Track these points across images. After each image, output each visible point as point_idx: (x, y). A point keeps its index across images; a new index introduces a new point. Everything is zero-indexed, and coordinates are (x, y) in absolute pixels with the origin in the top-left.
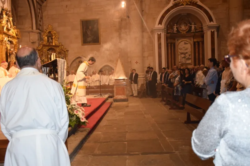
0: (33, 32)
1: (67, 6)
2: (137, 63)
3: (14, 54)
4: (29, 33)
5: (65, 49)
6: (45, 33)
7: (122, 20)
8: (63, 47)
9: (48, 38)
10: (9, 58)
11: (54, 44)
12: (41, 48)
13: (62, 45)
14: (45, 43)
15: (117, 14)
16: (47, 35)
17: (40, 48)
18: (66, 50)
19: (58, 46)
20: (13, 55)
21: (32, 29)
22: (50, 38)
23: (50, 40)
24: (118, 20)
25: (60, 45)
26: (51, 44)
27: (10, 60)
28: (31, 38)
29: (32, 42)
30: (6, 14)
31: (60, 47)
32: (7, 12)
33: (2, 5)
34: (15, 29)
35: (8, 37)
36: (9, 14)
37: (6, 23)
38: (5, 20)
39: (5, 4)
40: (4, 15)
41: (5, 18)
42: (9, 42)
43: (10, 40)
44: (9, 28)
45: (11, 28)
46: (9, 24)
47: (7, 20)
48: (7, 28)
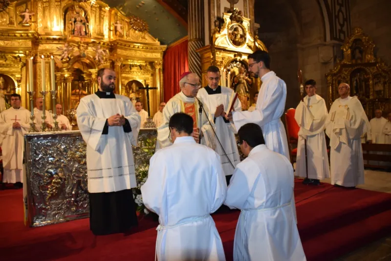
0: (325, 45)
4: (318, 47)
6: (348, 43)
9: (353, 53)
11: (366, 62)
12: (337, 70)
13: (382, 62)
14: (345, 62)
16: (350, 46)
17: (335, 72)
19: (374, 64)
21: (325, 40)
22: (357, 51)
23: (358, 55)
25: (379, 60)
26: (359, 62)
28: (321, 55)
29: (323, 61)
30: (231, 18)
31: (377, 65)
32: (233, 14)
33: (228, 5)
34: (255, 40)
35: (235, 56)
36: (239, 16)
37: (230, 32)
38: (228, 28)
39: (236, 3)
40: (225, 20)
41: (227, 25)
42: (238, 63)
43: (238, 60)
44: (237, 40)
45: (245, 39)
46: (237, 34)
47: (235, 27)
48: (231, 40)
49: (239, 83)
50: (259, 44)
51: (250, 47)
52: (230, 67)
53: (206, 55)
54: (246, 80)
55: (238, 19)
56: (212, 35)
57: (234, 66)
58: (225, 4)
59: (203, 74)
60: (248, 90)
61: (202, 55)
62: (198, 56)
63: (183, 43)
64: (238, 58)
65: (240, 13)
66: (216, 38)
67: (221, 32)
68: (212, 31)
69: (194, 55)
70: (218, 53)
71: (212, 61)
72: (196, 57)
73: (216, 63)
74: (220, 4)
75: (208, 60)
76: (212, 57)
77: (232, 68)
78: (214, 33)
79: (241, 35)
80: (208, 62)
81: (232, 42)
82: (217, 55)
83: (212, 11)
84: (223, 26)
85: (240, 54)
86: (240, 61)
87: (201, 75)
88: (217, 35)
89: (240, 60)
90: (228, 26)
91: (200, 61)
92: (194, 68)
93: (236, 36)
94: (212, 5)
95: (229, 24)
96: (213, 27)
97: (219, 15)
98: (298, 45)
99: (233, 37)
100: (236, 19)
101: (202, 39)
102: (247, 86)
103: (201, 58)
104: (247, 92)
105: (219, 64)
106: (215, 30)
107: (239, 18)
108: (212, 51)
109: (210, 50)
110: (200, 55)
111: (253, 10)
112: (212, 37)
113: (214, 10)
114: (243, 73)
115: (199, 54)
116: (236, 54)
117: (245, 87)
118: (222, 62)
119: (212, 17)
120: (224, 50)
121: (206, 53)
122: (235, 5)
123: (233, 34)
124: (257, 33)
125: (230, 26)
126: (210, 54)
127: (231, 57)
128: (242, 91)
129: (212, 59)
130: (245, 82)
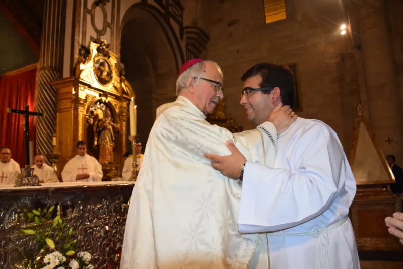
1: (238, 51)
2: (389, 141)
3: (109, 130)
5: (237, 125)
7: (343, 60)
8: (232, 121)
10: (96, 138)
11: (217, 118)
13: (231, 119)
15: (331, 50)
18: (238, 127)
19: (224, 121)
20: (107, 131)
24: (334, 61)
25: (228, 117)
27: (98, 142)
30: (98, 50)
31: (227, 122)
32: (101, 46)
33: (95, 35)
34: (121, 81)
35: (100, 95)
36: (107, 50)
37: (97, 66)
38: (94, 61)
39: (103, 35)
40: (91, 51)
41: (93, 57)
42: (102, 105)
43: (103, 101)
44: (103, 77)
45: (111, 77)
46: (104, 70)
47: (101, 61)
48: (97, 76)
49: (105, 128)
50: (126, 86)
51: (115, 87)
52: (93, 108)
53: (64, 90)
54: (112, 126)
55: (105, 53)
56: (74, 66)
57: (98, 108)
58: (90, 32)
59: (58, 114)
60: (114, 139)
61: (58, 89)
62: (54, 90)
63: (27, 72)
64: (104, 99)
65: (108, 46)
66: (81, 71)
67: (86, 63)
68: (75, 61)
69: (48, 87)
70: (82, 88)
71: (74, 97)
72: (50, 90)
73: (79, 101)
74: (86, 31)
75: (69, 96)
76: (74, 92)
77: (95, 110)
78: (79, 63)
79: (107, 72)
80: (68, 98)
81: (97, 78)
82: (80, 91)
83: (76, 38)
84: (88, 57)
85: (105, 94)
86: (105, 103)
87: (56, 114)
88: (82, 66)
89: (105, 101)
90: (94, 59)
91: (55, 97)
92: (46, 104)
93: (102, 72)
94: (76, 30)
95: (95, 57)
96: (76, 56)
97: (84, 44)
98: (153, 95)
99: (99, 73)
100: (104, 52)
101: (60, 69)
102: (114, 133)
103: (56, 93)
104: (113, 140)
105: (82, 102)
106: (80, 60)
107: (107, 52)
108: (73, 86)
109: (72, 84)
110: (55, 89)
111: (120, 47)
112: (75, 69)
113: (79, 37)
114: (108, 118)
115: (54, 87)
116: (102, 93)
117: (111, 134)
118: (85, 101)
119: (76, 44)
120: (89, 86)
121: (65, 87)
122: (102, 37)
123: (99, 68)
124: (124, 73)
125: (96, 59)
126: (71, 89)
127: (95, 97)
128: (108, 139)
129: (74, 95)
130: (111, 128)
